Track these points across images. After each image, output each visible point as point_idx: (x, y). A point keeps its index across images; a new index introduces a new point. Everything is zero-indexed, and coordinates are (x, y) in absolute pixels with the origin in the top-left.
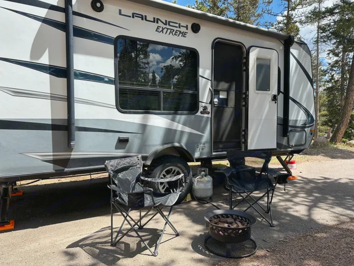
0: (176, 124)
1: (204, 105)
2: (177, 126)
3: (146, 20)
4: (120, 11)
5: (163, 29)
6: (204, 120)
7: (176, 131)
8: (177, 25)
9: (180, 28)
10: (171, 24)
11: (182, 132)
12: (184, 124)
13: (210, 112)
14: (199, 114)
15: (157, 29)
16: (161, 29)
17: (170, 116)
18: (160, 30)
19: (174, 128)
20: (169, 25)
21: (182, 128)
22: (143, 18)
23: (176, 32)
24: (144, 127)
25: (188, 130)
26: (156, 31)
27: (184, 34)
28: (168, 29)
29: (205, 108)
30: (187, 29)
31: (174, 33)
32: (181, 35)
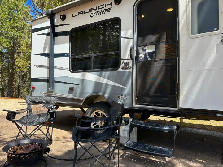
0: (102, 78)
1: (125, 61)
2: (103, 81)
3: (85, 13)
4: (72, 15)
5: (94, 13)
6: (126, 74)
7: (102, 83)
8: (104, 6)
9: (106, 7)
10: (100, 8)
11: (107, 85)
12: (109, 79)
13: (132, 67)
14: (120, 69)
15: (91, 15)
16: (93, 14)
17: (98, 73)
18: (92, 16)
19: (101, 82)
20: (98, 9)
21: (107, 81)
22: (83, 13)
23: (103, 12)
24: (83, 81)
25: (111, 83)
26: (90, 17)
27: (108, 10)
28: (97, 12)
29: (127, 64)
30: (111, 5)
31: (101, 13)
32: (106, 12)
